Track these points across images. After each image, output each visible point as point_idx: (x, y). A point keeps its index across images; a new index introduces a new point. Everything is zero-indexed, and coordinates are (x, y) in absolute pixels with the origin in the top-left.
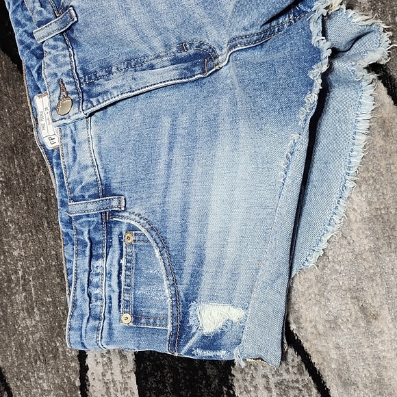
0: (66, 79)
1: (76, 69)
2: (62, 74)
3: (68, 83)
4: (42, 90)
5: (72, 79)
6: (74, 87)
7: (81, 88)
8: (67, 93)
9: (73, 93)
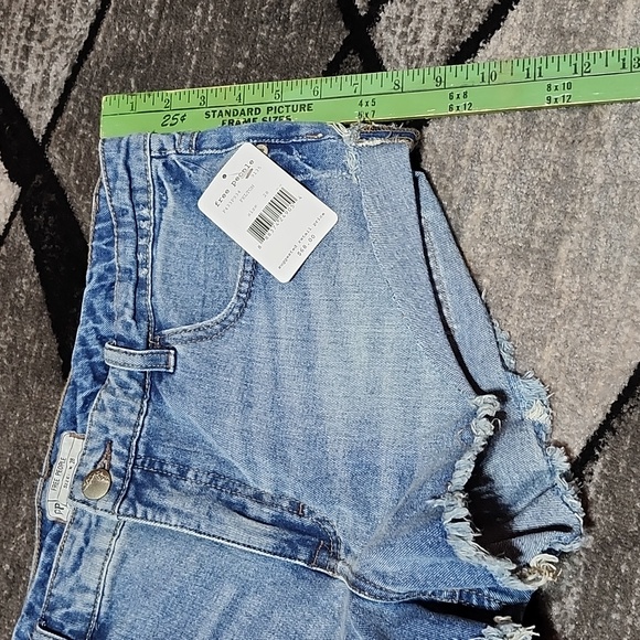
0: (116, 446)
1: (138, 440)
2: (116, 435)
3: (117, 453)
4: (79, 429)
5: (125, 451)
6: (123, 465)
7: (133, 473)
8: (110, 466)
9: (117, 473)
